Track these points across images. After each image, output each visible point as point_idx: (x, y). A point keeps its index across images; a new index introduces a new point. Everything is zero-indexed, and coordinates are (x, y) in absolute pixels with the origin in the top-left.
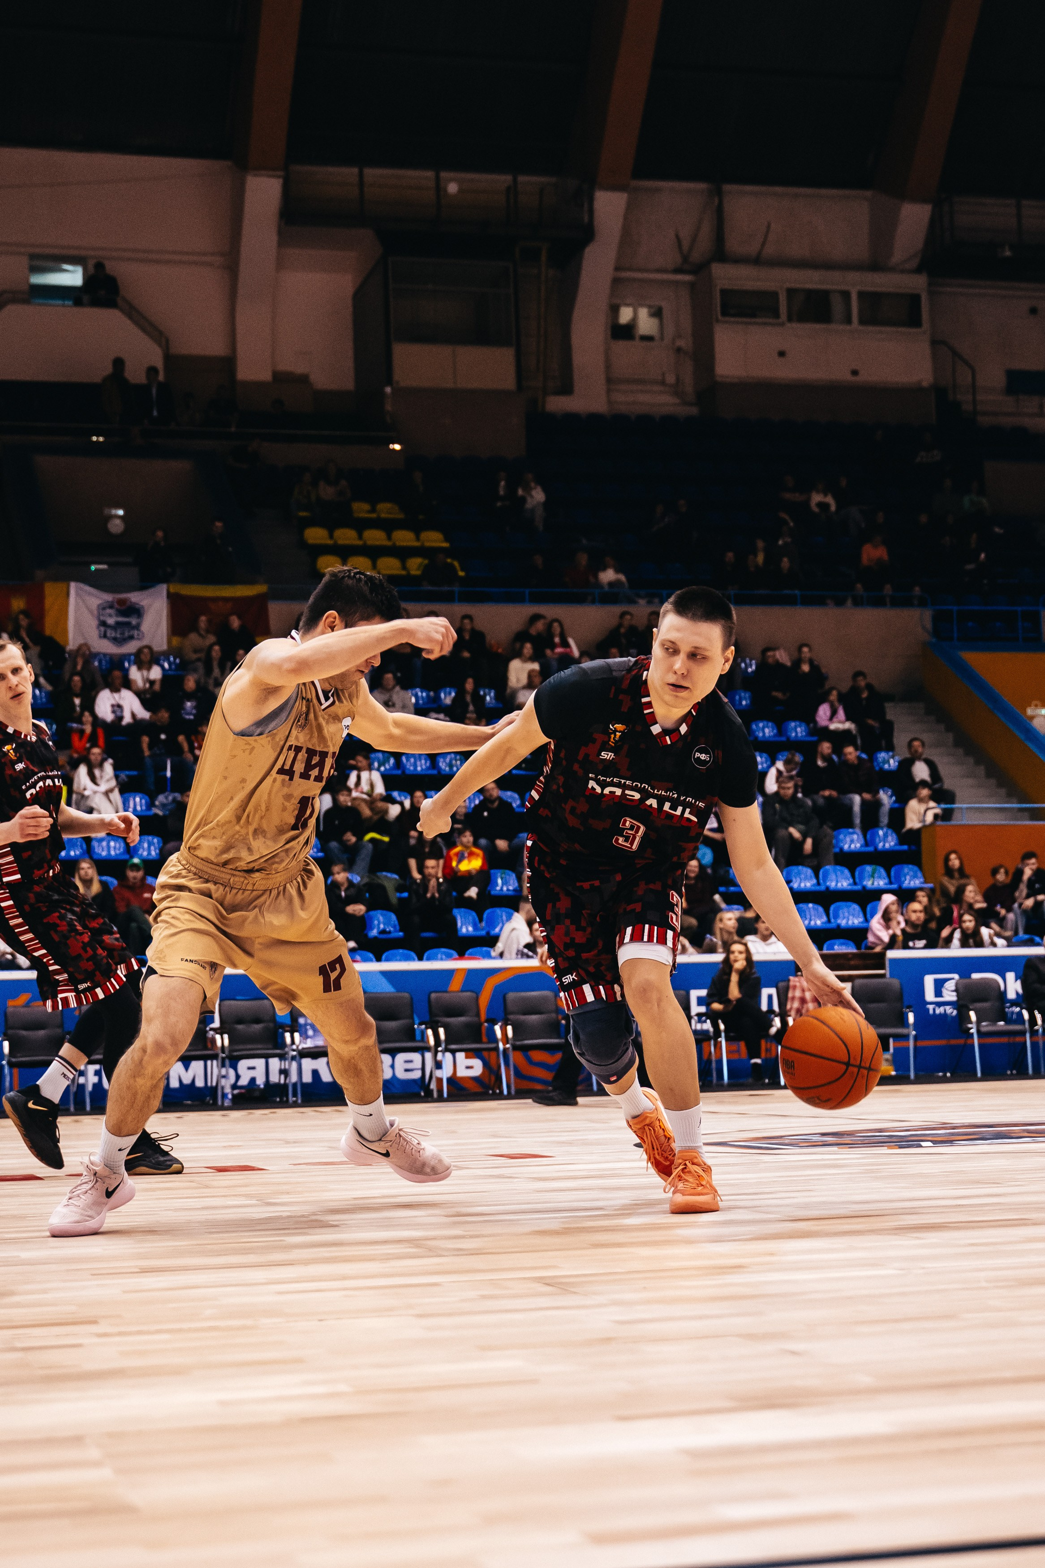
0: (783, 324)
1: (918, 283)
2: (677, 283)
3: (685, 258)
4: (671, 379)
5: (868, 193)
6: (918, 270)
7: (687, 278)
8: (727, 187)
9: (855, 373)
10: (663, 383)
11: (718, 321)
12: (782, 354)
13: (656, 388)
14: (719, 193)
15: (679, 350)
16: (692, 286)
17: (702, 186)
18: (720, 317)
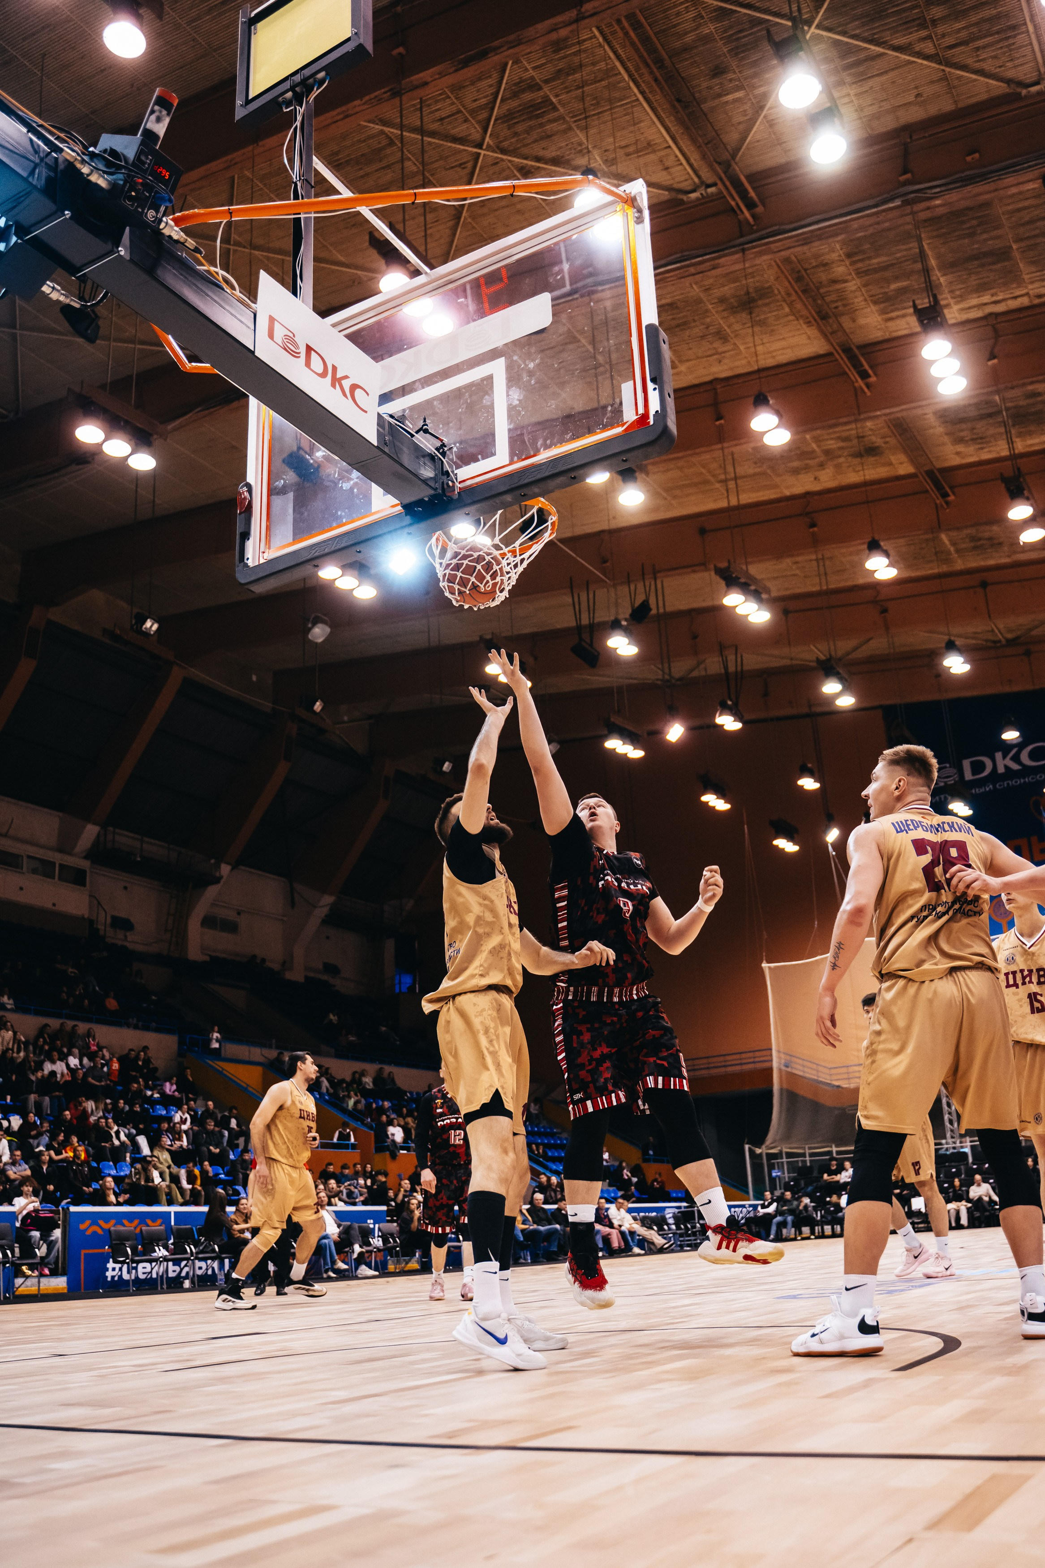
0: (23, 873)
1: (85, 864)
5: (61, 814)
6: (86, 858)
9: (54, 905)
12: (22, 889)
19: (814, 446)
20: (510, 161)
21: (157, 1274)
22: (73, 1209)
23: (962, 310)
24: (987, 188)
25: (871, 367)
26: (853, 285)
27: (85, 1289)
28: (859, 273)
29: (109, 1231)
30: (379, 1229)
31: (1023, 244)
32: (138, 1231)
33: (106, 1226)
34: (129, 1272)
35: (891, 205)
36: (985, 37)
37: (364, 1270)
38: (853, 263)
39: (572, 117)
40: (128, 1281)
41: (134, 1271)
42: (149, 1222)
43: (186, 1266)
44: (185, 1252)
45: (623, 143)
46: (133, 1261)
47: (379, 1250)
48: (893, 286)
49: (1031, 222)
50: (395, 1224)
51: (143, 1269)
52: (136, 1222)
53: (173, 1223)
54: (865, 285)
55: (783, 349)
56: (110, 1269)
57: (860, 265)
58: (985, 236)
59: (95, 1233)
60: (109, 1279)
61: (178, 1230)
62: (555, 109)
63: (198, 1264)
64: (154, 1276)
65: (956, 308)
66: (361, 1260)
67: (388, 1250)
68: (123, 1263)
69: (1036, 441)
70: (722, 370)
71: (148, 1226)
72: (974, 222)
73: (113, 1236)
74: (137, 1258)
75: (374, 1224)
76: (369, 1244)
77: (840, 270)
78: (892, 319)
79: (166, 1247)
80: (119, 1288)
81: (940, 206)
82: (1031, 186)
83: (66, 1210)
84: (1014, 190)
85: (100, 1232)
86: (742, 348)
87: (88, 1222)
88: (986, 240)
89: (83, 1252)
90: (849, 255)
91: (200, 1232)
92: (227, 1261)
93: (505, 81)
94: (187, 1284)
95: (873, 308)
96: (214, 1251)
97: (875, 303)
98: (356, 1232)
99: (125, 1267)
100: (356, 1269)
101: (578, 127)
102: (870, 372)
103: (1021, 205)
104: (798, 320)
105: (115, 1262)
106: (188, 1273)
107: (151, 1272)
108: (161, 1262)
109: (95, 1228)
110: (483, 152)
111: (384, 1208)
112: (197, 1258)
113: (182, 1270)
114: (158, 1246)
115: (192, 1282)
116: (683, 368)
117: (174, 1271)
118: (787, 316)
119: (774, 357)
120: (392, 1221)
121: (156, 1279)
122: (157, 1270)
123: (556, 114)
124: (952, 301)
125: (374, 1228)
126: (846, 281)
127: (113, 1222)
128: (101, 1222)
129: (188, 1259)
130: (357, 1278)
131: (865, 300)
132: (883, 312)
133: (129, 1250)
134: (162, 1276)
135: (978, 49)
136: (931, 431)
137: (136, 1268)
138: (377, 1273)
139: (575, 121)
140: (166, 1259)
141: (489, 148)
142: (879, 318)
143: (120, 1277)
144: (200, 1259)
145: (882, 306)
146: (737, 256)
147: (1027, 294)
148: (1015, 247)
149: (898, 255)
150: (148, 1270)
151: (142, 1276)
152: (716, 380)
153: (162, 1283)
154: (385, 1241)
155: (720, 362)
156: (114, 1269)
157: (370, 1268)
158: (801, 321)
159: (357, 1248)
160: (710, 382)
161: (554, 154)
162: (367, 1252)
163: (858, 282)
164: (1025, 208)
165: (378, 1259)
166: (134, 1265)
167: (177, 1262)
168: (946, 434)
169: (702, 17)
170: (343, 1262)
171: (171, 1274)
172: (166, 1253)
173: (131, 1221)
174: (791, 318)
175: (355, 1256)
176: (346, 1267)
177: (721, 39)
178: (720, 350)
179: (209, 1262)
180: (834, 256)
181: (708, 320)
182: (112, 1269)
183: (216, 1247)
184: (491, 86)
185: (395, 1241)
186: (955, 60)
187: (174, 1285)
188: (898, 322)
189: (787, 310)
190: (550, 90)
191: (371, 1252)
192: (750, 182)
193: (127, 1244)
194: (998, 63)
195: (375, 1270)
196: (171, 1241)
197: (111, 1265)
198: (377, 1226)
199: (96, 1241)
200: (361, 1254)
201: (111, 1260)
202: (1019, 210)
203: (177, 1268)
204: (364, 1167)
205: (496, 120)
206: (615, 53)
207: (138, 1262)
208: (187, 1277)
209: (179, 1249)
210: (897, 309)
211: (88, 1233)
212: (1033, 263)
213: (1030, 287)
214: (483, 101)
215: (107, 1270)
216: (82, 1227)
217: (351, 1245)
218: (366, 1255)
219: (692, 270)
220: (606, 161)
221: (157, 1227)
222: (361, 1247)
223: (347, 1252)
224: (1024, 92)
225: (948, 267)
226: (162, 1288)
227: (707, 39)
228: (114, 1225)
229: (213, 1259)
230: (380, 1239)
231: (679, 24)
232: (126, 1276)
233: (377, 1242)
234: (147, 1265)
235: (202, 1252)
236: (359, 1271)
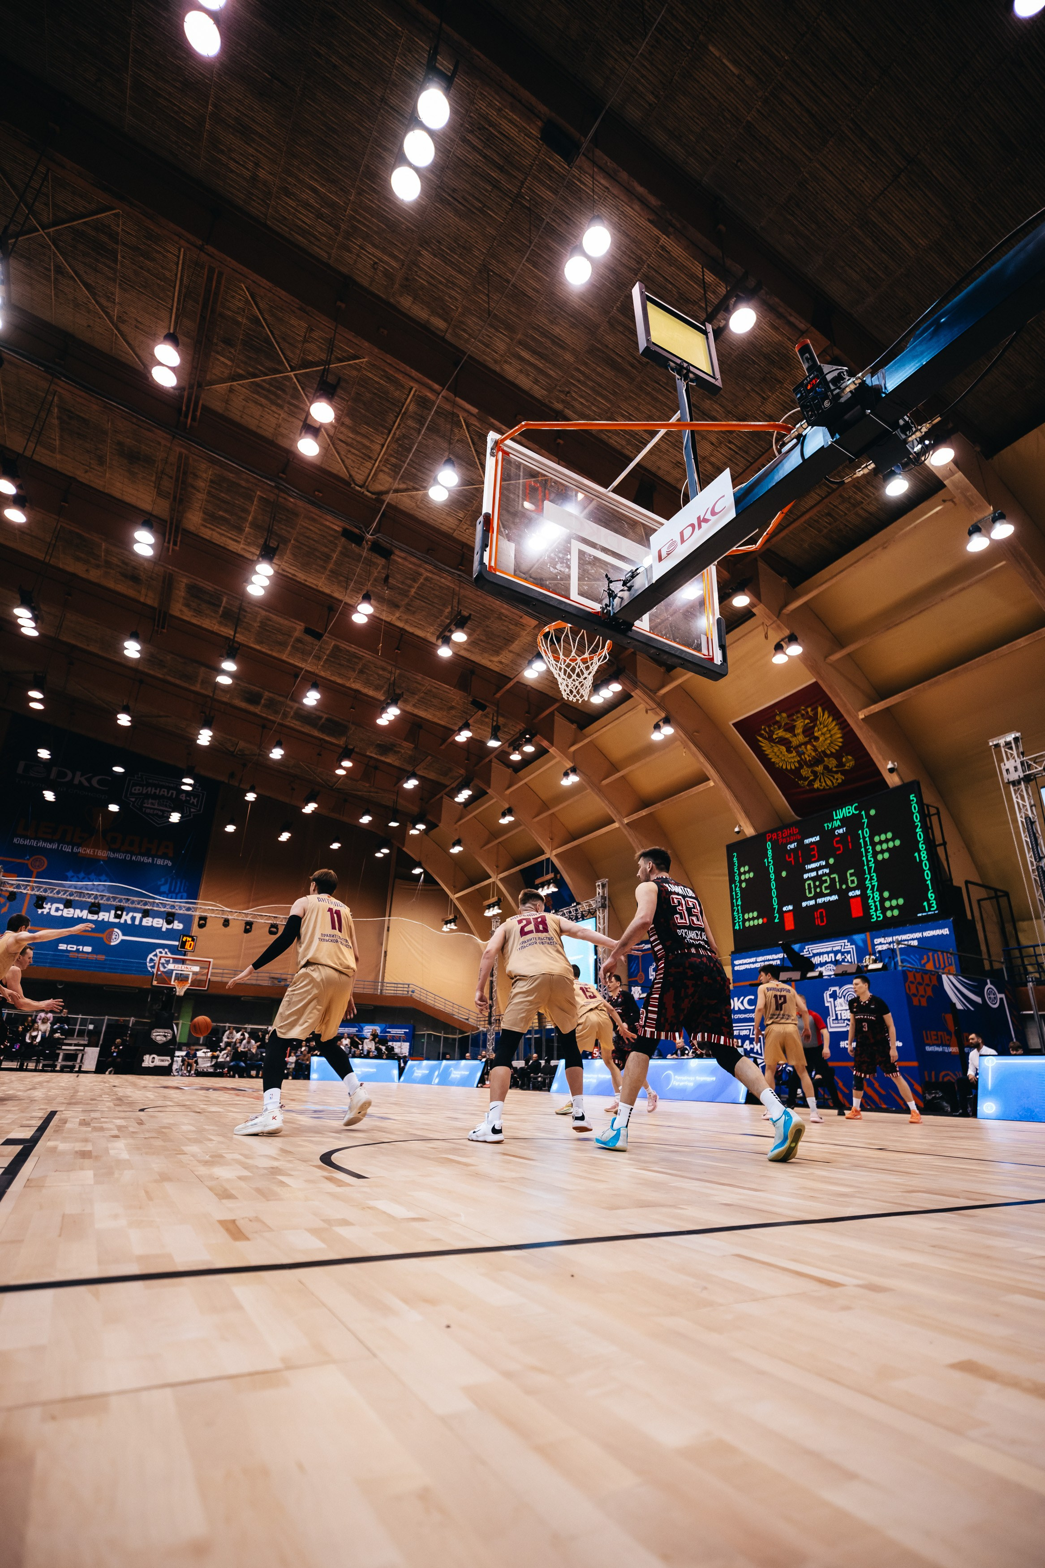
19: (103, 554)
20: (54, 254)
23: (244, 549)
24: (318, 512)
25: (181, 541)
26: (201, 496)
28: (209, 493)
31: (297, 544)
35: (268, 482)
36: (357, 450)
38: (209, 486)
39: (121, 276)
45: (139, 319)
48: (220, 513)
49: (307, 537)
54: (207, 501)
55: (133, 495)
57: (213, 490)
58: (284, 527)
62: (115, 261)
65: (242, 546)
69: (226, 631)
70: (83, 476)
72: (285, 518)
77: (201, 484)
78: (206, 527)
81: (291, 502)
82: (336, 528)
84: (328, 523)
86: (107, 475)
88: (283, 529)
90: (212, 481)
93: (99, 216)
95: (201, 514)
97: (204, 513)
101: (120, 285)
102: (178, 543)
103: (311, 527)
104: (155, 488)
110: (41, 232)
116: (58, 457)
118: (151, 481)
119: (122, 494)
123: (113, 265)
124: (242, 542)
126: (199, 492)
131: (200, 508)
132: (204, 520)
135: (350, 451)
136: (177, 592)
139: (121, 281)
141: (48, 234)
142: (200, 521)
145: (207, 517)
146: (168, 436)
147: (279, 565)
148: (292, 542)
149: (237, 502)
152: (74, 478)
155: (86, 472)
158: (156, 490)
160: (70, 477)
161: (89, 281)
163: (205, 497)
164: (311, 530)
168: (184, 598)
169: (244, 312)
174: (153, 485)
177: (244, 330)
178: (92, 466)
180: (204, 475)
181: (101, 446)
184: (84, 207)
186: (338, 447)
188: (207, 530)
189: (153, 479)
190: (121, 251)
192: (202, 409)
194: (353, 465)
202: (308, 528)
205: (69, 227)
206: (182, 276)
210: (213, 525)
212: (293, 554)
213: (284, 563)
214: (70, 209)
219: (134, 420)
220: (119, 317)
224: (353, 485)
225: (254, 525)
227: (238, 324)
231: (230, 302)
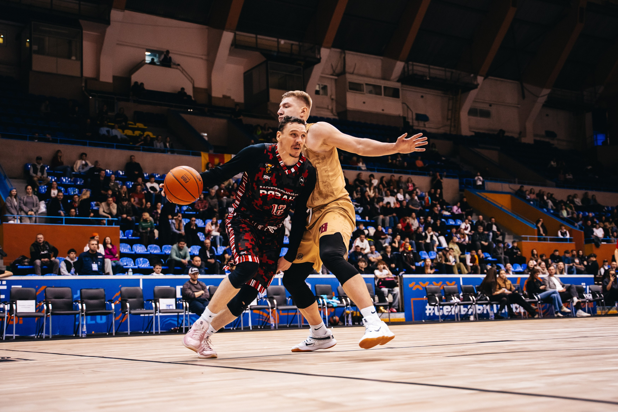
0: (364, 94)
1: (398, 85)
2: (332, 79)
3: (334, 71)
4: (330, 107)
5: (382, 58)
6: (398, 81)
7: (336, 77)
8: (347, 52)
9: (383, 110)
10: (328, 109)
11: (348, 91)
12: (364, 103)
13: (326, 110)
14: (345, 53)
15: (332, 99)
16: (336, 80)
17: (338, 50)
18: (349, 90)
21: (455, 312)
22: (405, 276)
27: (415, 320)
29: (426, 288)
30: (590, 289)
32: (442, 288)
33: (424, 285)
34: (438, 311)
37: (580, 312)
40: (438, 316)
41: (441, 311)
42: (448, 283)
43: (470, 308)
44: (470, 300)
46: (440, 305)
47: (590, 301)
50: (601, 286)
51: (446, 310)
52: (441, 283)
53: (461, 284)
56: (428, 309)
59: (418, 289)
60: (428, 315)
61: (465, 288)
63: (478, 307)
64: (453, 313)
66: (578, 306)
67: (596, 302)
68: (435, 305)
71: (447, 285)
73: (428, 291)
74: (442, 303)
75: (586, 285)
76: (583, 297)
79: (458, 297)
80: (433, 319)
83: (401, 277)
85: (421, 289)
87: (414, 283)
89: (412, 299)
91: (478, 289)
92: (495, 306)
94: (472, 318)
96: (486, 299)
98: (574, 290)
99: (436, 308)
100: (576, 312)
105: (430, 305)
106: (472, 312)
107: (451, 311)
108: (456, 306)
109: (417, 286)
111: (592, 276)
112: (476, 304)
113: (468, 310)
114: (454, 296)
115: (475, 317)
117: (464, 311)
120: (598, 284)
121: (454, 315)
122: (454, 310)
125: (586, 288)
127: (427, 283)
128: (421, 283)
129: (471, 304)
130: (576, 317)
133: (437, 298)
134: (457, 314)
137: (442, 309)
138: (589, 315)
140: (459, 304)
143: (434, 313)
144: (480, 304)
150: (449, 310)
151: (446, 314)
153: (457, 318)
154: (594, 296)
156: (430, 309)
157: (585, 311)
159: (576, 299)
162: (582, 302)
165: (590, 307)
166: (441, 307)
167: (465, 306)
170: (567, 307)
171: (463, 313)
172: (459, 301)
173: (437, 282)
175: (574, 304)
176: (568, 311)
179: (484, 306)
182: (429, 310)
183: (488, 298)
185: (600, 296)
187: (465, 318)
191: (584, 302)
193: (436, 295)
195: (588, 313)
196: (461, 294)
197: (428, 307)
198: (588, 287)
199: (418, 293)
200: (578, 303)
201: (428, 304)
203: (466, 309)
204: (578, 253)
207: (443, 305)
208: (472, 314)
209: (466, 298)
211: (414, 289)
215: (426, 309)
216: (411, 285)
217: (572, 297)
218: (582, 304)
221: (453, 286)
222: (578, 298)
223: (569, 302)
226: (458, 320)
228: (429, 284)
229: (487, 304)
230: (591, 295)
232: (437, 313)
233: (588, 296)
234: (449, 307)
235: (480, 300)
236: (578, 313)
